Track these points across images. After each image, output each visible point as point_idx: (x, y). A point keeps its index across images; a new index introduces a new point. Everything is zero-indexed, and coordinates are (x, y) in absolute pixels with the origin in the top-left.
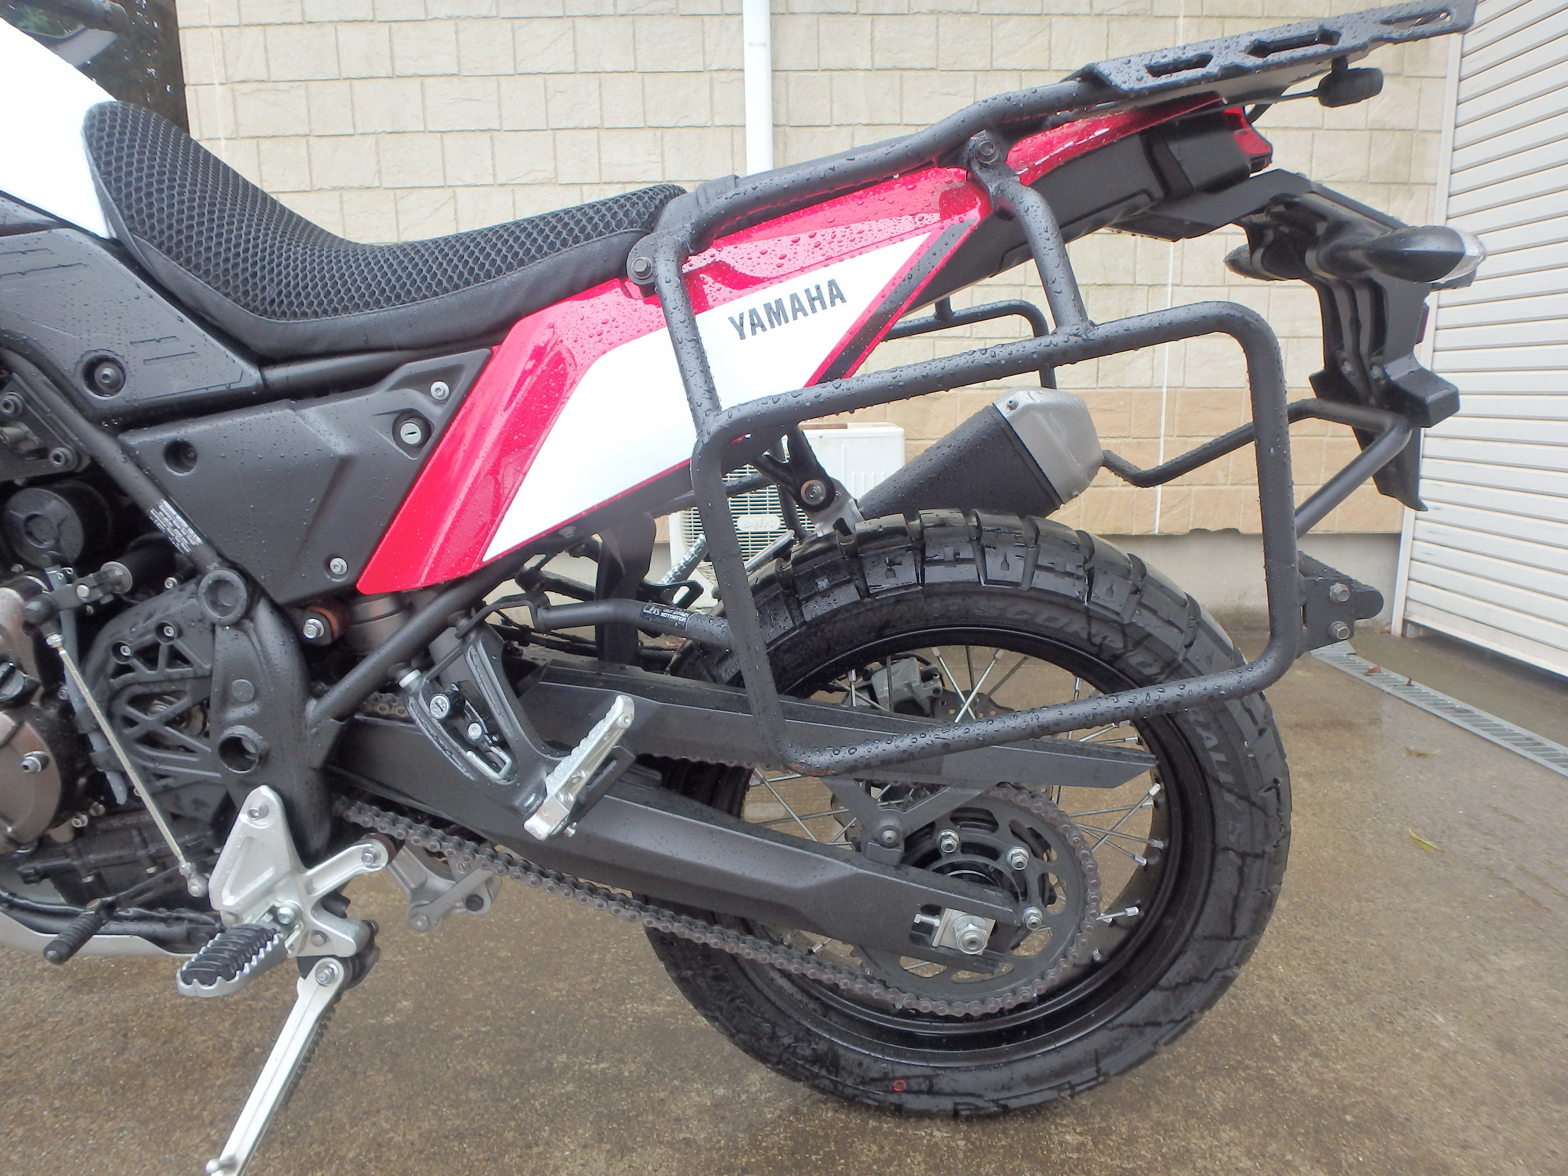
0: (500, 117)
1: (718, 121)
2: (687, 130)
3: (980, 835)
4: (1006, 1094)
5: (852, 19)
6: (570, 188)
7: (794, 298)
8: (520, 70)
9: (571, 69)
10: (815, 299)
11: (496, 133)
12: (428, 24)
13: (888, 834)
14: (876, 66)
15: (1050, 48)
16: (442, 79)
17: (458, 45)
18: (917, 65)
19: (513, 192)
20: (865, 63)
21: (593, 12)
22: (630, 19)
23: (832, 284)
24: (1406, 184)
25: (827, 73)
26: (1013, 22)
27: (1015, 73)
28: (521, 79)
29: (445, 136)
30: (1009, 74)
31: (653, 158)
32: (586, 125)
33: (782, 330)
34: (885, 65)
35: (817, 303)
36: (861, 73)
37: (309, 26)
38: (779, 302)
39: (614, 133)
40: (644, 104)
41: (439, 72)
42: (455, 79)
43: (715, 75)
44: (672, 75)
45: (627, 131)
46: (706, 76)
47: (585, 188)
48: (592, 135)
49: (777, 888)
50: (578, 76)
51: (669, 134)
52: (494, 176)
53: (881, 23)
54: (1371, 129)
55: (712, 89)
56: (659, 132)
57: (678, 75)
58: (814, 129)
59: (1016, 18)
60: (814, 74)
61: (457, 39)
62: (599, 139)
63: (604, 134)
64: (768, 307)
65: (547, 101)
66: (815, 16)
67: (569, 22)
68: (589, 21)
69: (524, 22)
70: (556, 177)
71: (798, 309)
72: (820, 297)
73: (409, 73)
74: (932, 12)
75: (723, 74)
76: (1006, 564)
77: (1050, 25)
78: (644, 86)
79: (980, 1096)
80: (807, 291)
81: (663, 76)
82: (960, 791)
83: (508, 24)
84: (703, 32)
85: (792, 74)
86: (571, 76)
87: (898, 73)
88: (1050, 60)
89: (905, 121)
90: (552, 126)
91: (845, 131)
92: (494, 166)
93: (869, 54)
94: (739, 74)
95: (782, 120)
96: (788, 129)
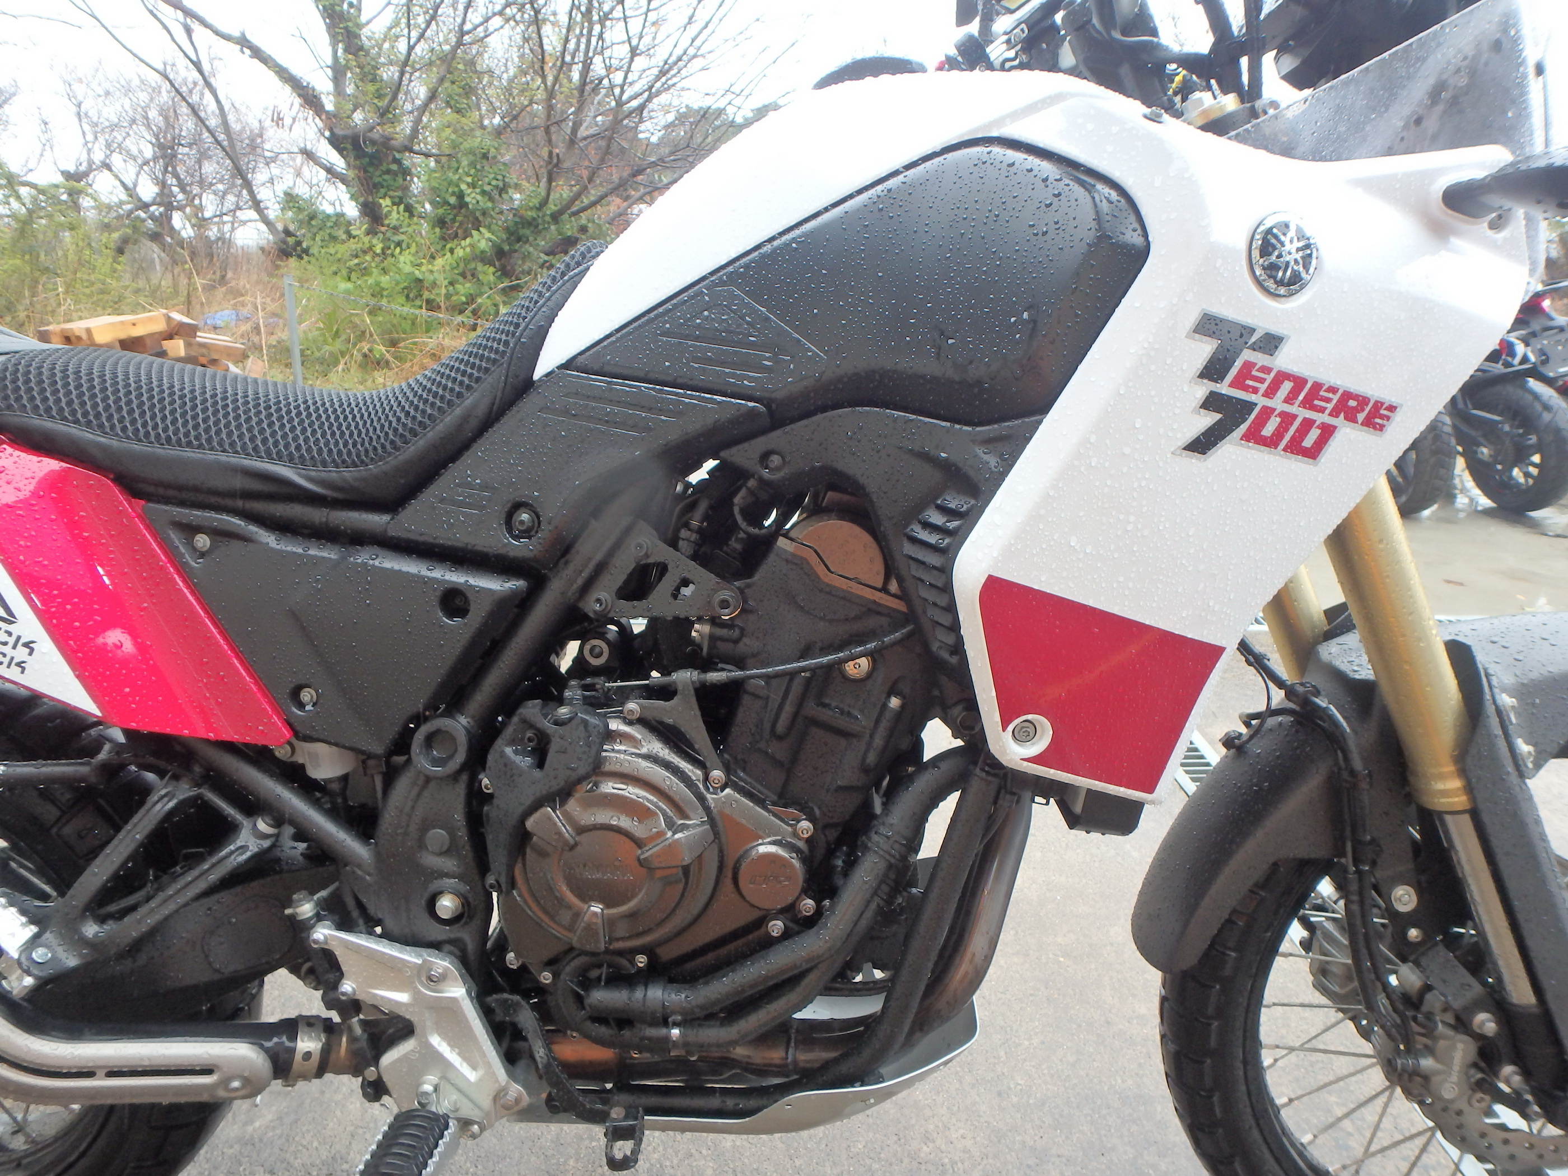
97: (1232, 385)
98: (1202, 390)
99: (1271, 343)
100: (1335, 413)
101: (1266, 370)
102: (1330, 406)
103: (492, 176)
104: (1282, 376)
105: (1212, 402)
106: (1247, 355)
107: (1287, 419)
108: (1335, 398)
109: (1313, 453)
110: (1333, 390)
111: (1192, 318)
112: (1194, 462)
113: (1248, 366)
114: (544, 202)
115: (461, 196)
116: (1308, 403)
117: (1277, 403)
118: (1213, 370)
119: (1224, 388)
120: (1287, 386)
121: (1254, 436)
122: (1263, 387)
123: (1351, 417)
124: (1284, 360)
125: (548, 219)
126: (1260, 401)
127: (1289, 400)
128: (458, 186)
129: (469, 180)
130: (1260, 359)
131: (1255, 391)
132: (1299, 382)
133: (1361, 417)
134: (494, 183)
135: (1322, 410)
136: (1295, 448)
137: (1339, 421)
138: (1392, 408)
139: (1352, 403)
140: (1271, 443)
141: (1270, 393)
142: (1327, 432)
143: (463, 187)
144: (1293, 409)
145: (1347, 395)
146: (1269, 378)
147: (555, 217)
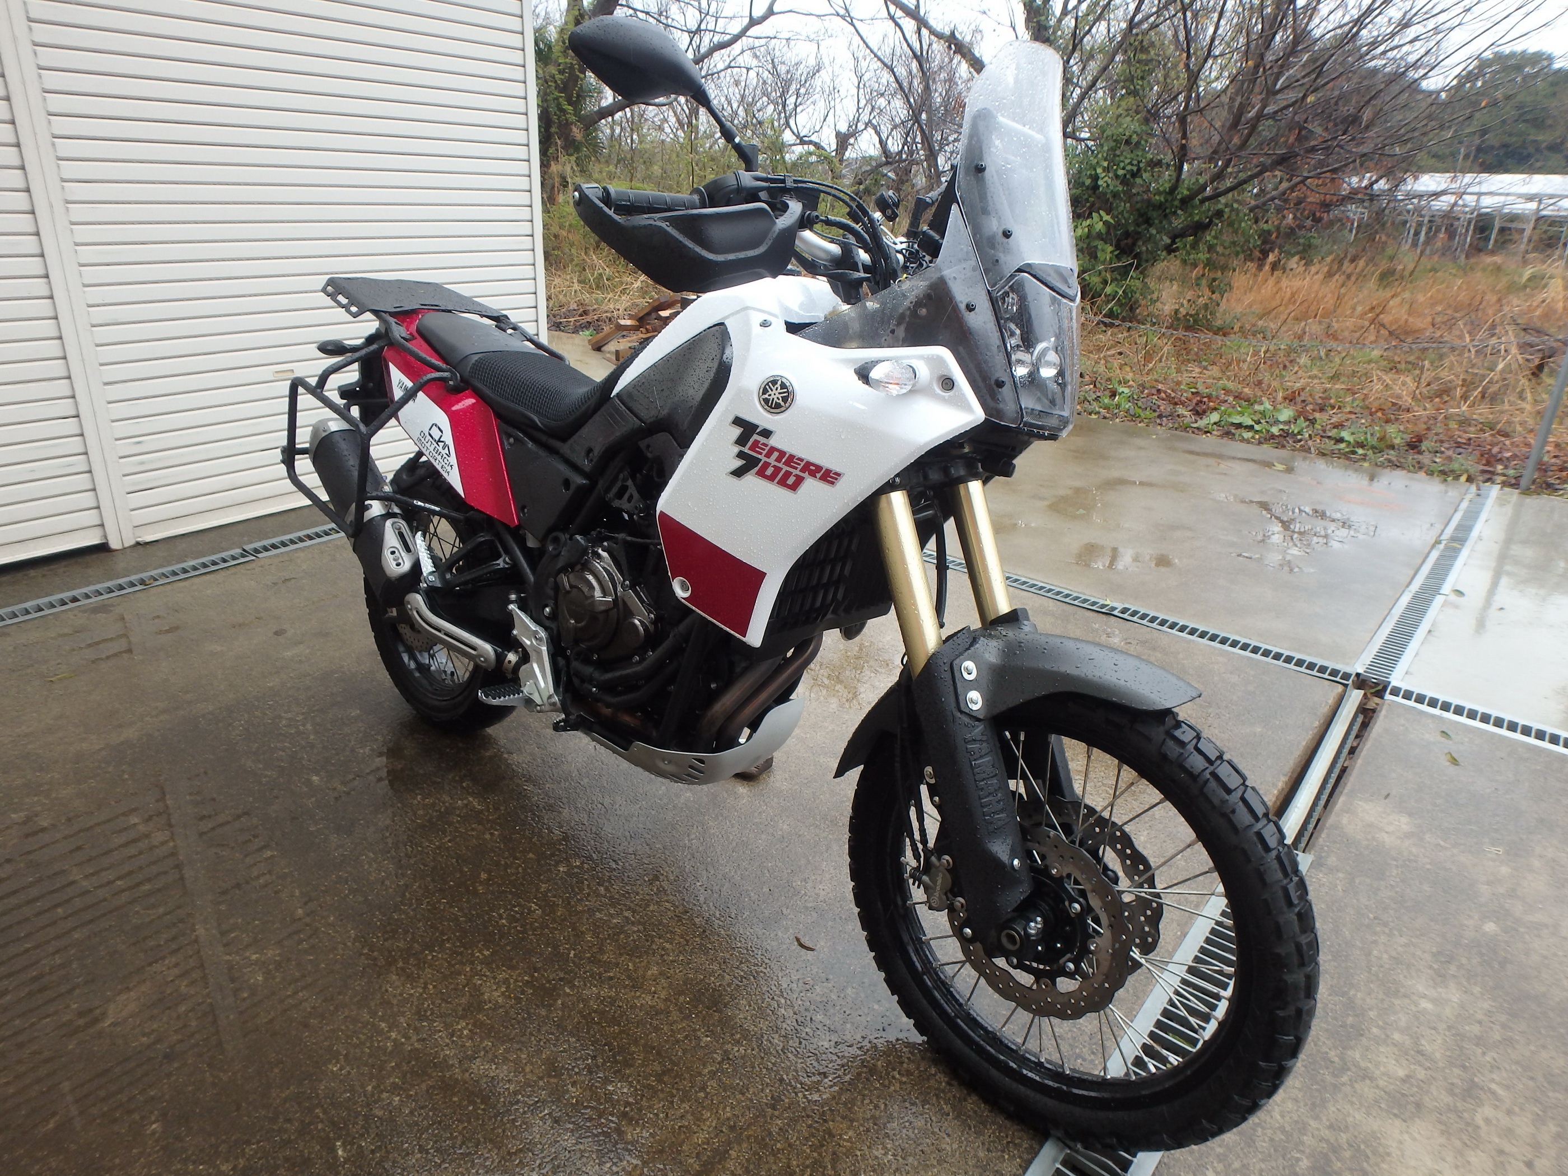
97: (750, 449)
98: (736, 449)
99: (767, 433)
100: (803, 470)
101: (766, 445)
102: (800, 467)
103: (1127, 161)
104: (773, 449)
105: (741, 455)
106: (755, 437)
107: (777, 470)
108: (802, 464)
109: (794, 487)
110: (801, 460)
111: (731, 418)
112: (734, 480)
113: (756, 442)
114: (1173, 189)
115: (1096, 178)
116: (787, 463)
117: (772, 460)
118: (741, 441)
119: (746, 450)
120: (776, 454)
121: (761, 474)
122: (764, 452)
123: (813, 474)
124: (773, 442)
125: (1176, 203)
126: (764, 459)
127: (778, 460)
128: (1095, 170)
129: (1105, 164)
130: (762, 440)
131: (761, 454)
132: (782, 453)
133: (818, 475)
134: (1129, 168)
135: (796, 468)
136: (783, 483)
137: (806, 475)
138: (839, 475)
139: (813, 468)
140: (771, 478)
141: (768, 455)
142: (799, 480)
143: (1099, 170)
144: (780, 465)
145: (808, 464)
146: (767, 449)
147: (1185, 202)
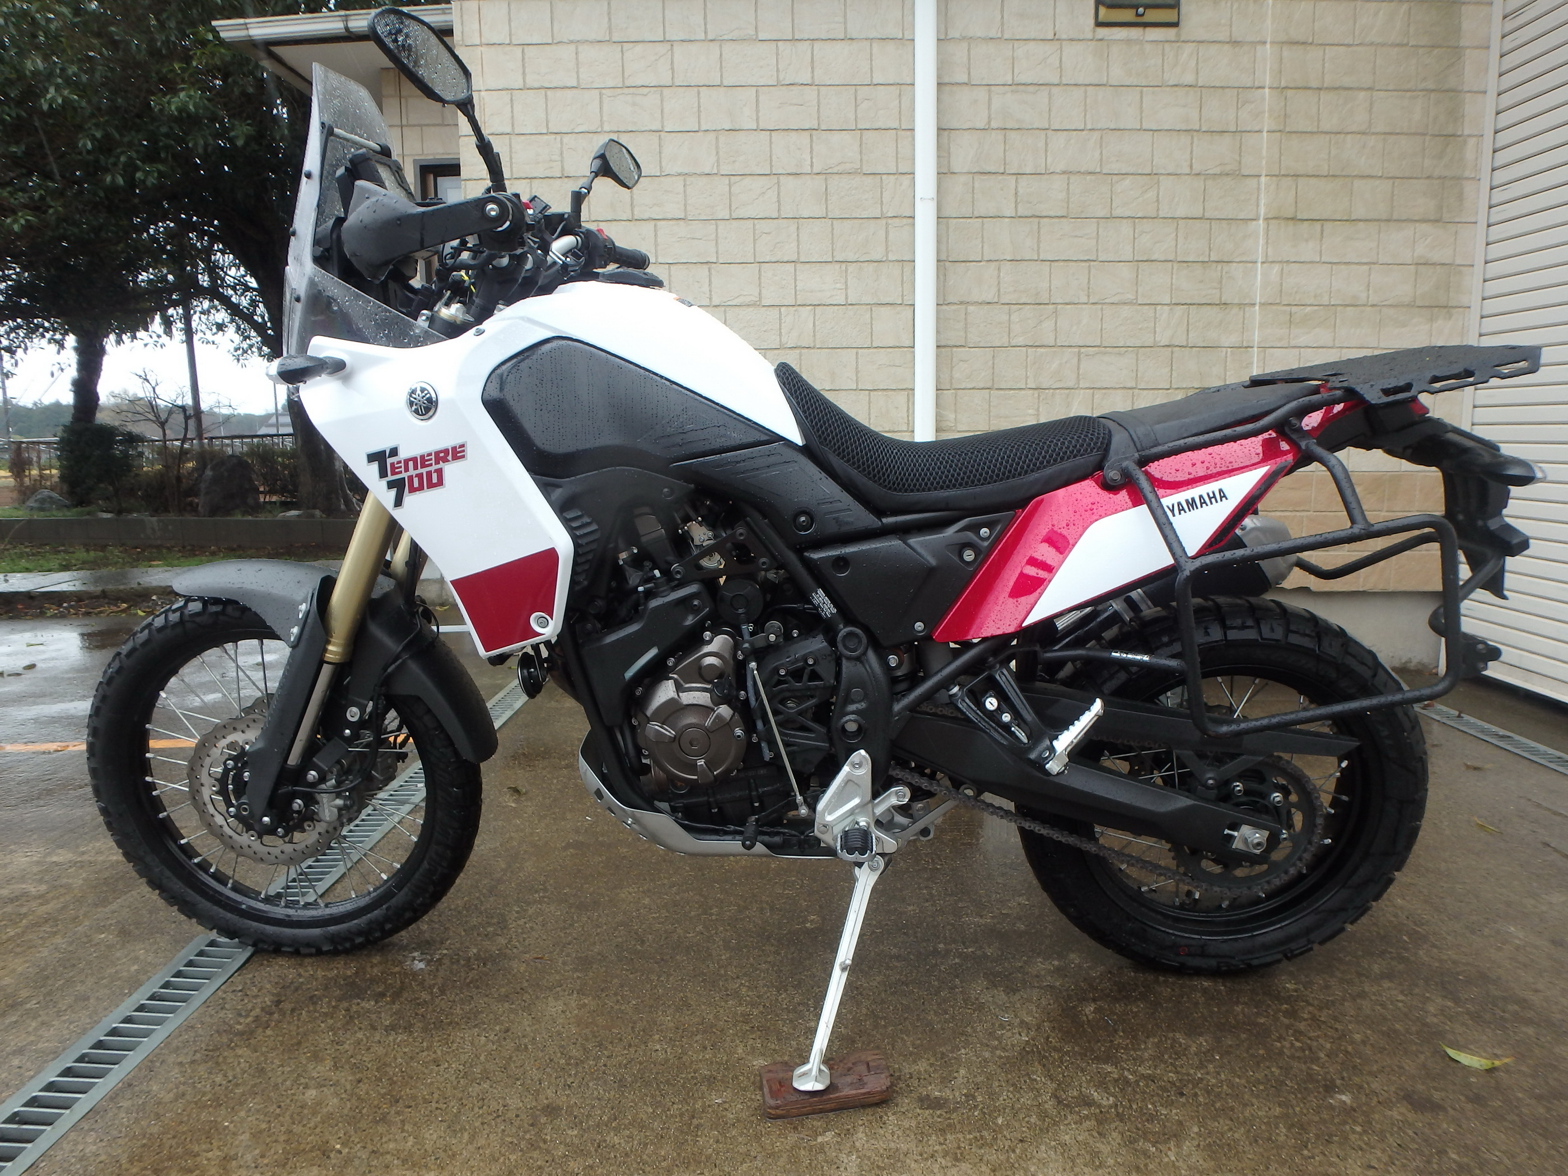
0: (717, 252)
1: (892, 257)
2: (866, 264)
3: (1254, 786)
4: (1250, 956)
5: (1001, 177)
6: (771, 309)
7: (1201, 497)
8: (734, 216)
9: (775, 215)
10: (1212, 497)
11: (713, 265)
12: (662, 179)
13: (1211, 782)
14: (1019, 214)
15: (1158, 201)
16: (671, 222)
17: (685, 196)
18: (1052, 213)
19: (725, 311)
20: (1009, 212)
21: (794, 171)
22: (824, 176)
23: (1221, 491)
24: (1445, 307)
25: (980, 220)
26: (1128, 181)
27: (1130, 221)
28: (735, 223)
29: (672, 266)
30: (1125, 221)
31: (838, 286)
32: (785, 260)
33: (1195, 513)
34: (1026, 214)
35: (1213, 500)
36: (1007, 220)
37: (566, 180)
38: (1193, 499)
39: (807, 266)
40: (833, 243)
41: (670, 216)
42: (682, 222)
43: (890, 221)
44: (856, 221)
45: (818, 265)
46: (884, 221)
47: (783, 309)
48: (790, 267)
49: (1149, 811)
50: (780, 221)
51: (852, 267)
52: (710, 299)
53: (1023, 181)
54: (1417, 264)
55: (887, 232)
56: (844, 266)
57: (861, 221)
58: (968, 264)
59: (1131, 177)
60: (969, 220)
61: (685, 192)
62: (795, 270)
63: (799, 266)
64: (1187, 501)
65: (755, 240)
66: (971, 176)
67: (774, 179)
68: (791, 177)
69: (739, 178)
70: (760, 300)
71: (1203, 503)
72: (1214, 496)
73: (645, 217)
74: (1064, 173)
75: (897, 220)
76: (1272, 630)
77: (1158, 182)
78: (833, 229)
79: (1234, 958)
80: (1208, 495)
81: (848, 221)
82: (1251, 758)
83: (726, 180)
84: (882, 188)
85: (951, 220)
86: (775, 221)
87: (1037, 220)
88: (1158, 210)
89: (1041, 258)
90: (758, 260)
91: (993, 265)
92: (710, 291)
93: (1013, 205)
94: (910, 220)
95: (943, 257)
96: (947, 264)
